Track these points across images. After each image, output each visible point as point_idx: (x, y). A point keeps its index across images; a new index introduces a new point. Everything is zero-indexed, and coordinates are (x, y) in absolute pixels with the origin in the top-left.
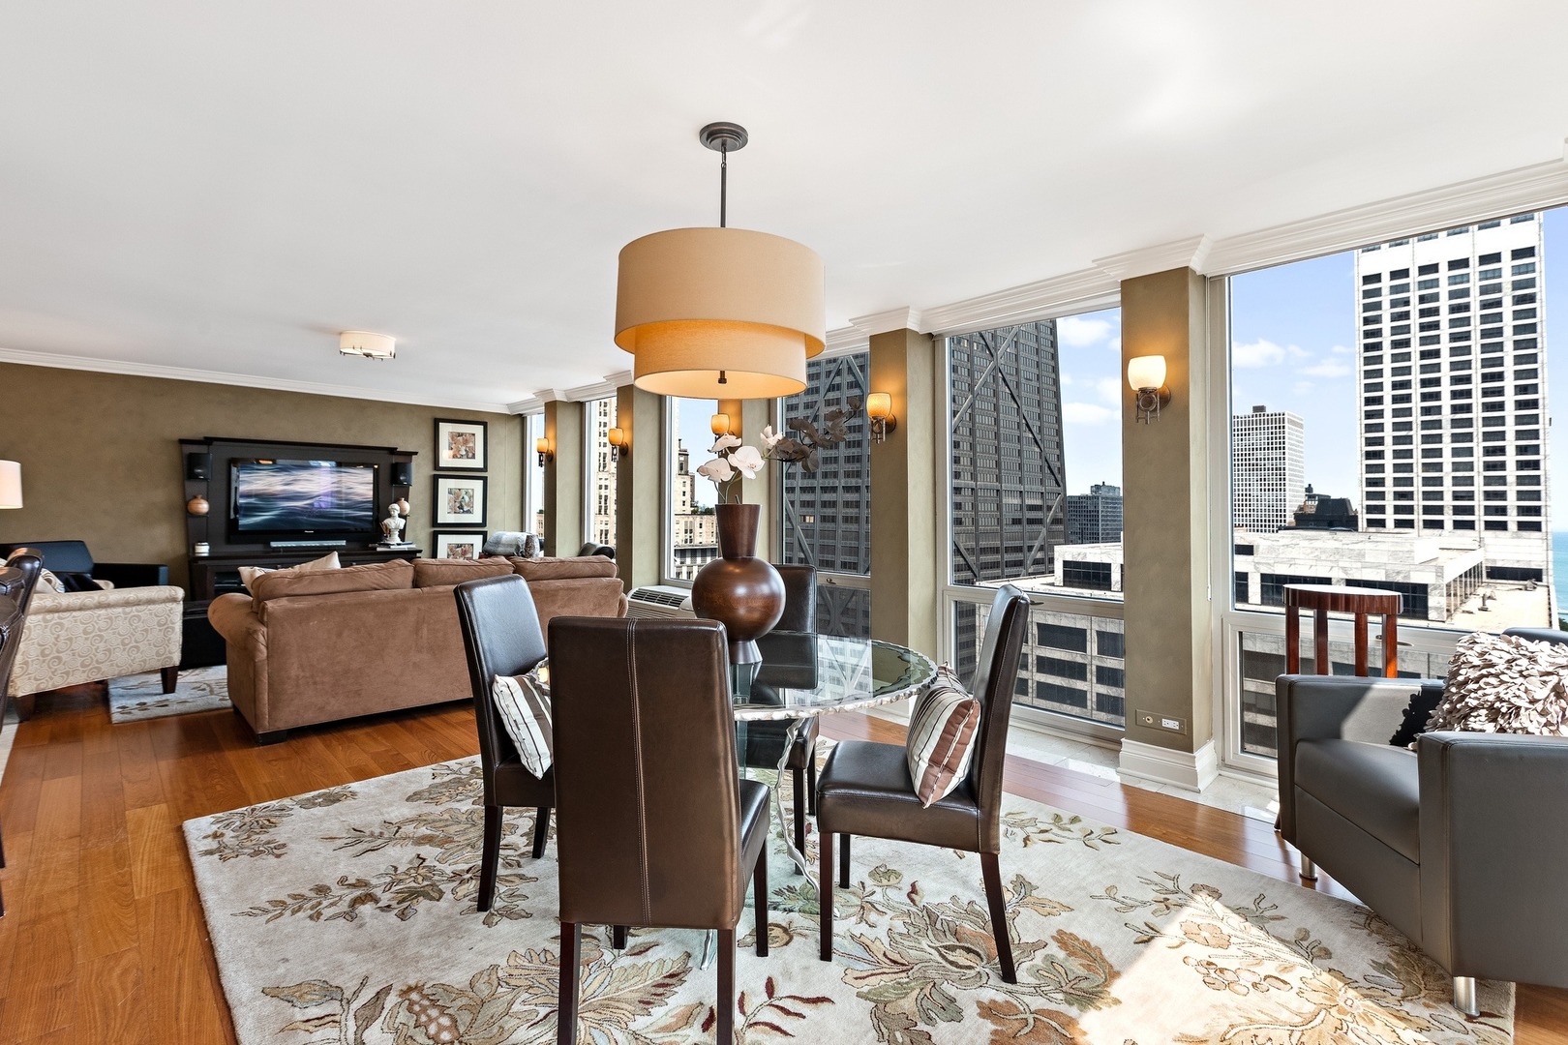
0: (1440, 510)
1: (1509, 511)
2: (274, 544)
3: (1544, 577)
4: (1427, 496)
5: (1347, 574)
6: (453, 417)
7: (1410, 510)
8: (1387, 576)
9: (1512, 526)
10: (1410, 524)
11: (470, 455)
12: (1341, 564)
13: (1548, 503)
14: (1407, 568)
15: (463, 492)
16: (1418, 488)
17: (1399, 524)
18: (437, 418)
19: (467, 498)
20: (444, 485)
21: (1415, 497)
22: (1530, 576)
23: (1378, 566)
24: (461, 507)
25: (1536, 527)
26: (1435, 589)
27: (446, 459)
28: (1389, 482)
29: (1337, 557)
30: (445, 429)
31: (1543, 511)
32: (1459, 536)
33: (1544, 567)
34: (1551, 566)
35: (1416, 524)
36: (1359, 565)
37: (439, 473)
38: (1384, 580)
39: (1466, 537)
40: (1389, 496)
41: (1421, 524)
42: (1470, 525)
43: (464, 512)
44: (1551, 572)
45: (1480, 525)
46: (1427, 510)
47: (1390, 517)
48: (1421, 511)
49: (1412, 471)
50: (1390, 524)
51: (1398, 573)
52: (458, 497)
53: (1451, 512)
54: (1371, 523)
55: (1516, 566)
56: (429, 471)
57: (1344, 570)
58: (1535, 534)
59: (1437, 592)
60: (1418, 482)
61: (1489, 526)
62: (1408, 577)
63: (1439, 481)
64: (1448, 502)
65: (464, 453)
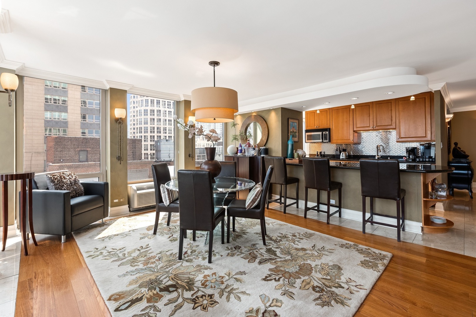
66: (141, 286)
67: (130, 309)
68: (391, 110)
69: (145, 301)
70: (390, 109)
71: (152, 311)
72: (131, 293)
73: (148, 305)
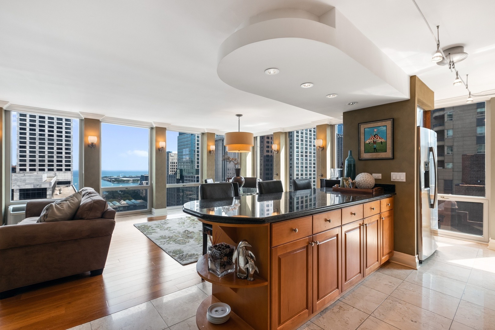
0: (44, 165)
1: (63, 166)
3: (71, 183)
4: (40, 161)
5: (20, 187)
7: (34, 165)
8: (34, 186)
9: (64, 170)
10: (34, 170)
12: (17, 184)
13: (72, 164)
14: (40, 183)
16: (37, 158)
17: (31, 170)
21: (36, 161)
22: (67, 183)
23: (31, 184)
25: (69, 170)
26: (49, 189)
28: (28, 156)
29: (16, 182)
31: (71, 165)
32: (49, 173)
33: (71, 181)
34: (72, 180)
35: (36, 170)
36: (24, 184)
38: (33, 188)
39: (51, 173)
40: (28, 161)
41: (38, 170)
42: (52, 170)
44: (72, 182)
45: (55, 170)
46: (40, 165)
47: (28, 168)
48: (38, 166)
49: (35, 153)
50: (28, 170)
51: (38, 185)
53: (47, 166)
54: (21, 170)
55: (64, 181)
57: (19, 186)
58: (69, 172)
59: (49, 190)
60: (37, 157)
61: (58, 170)
62: (41, 186)
63: (44, 157)
64: (46, 163)
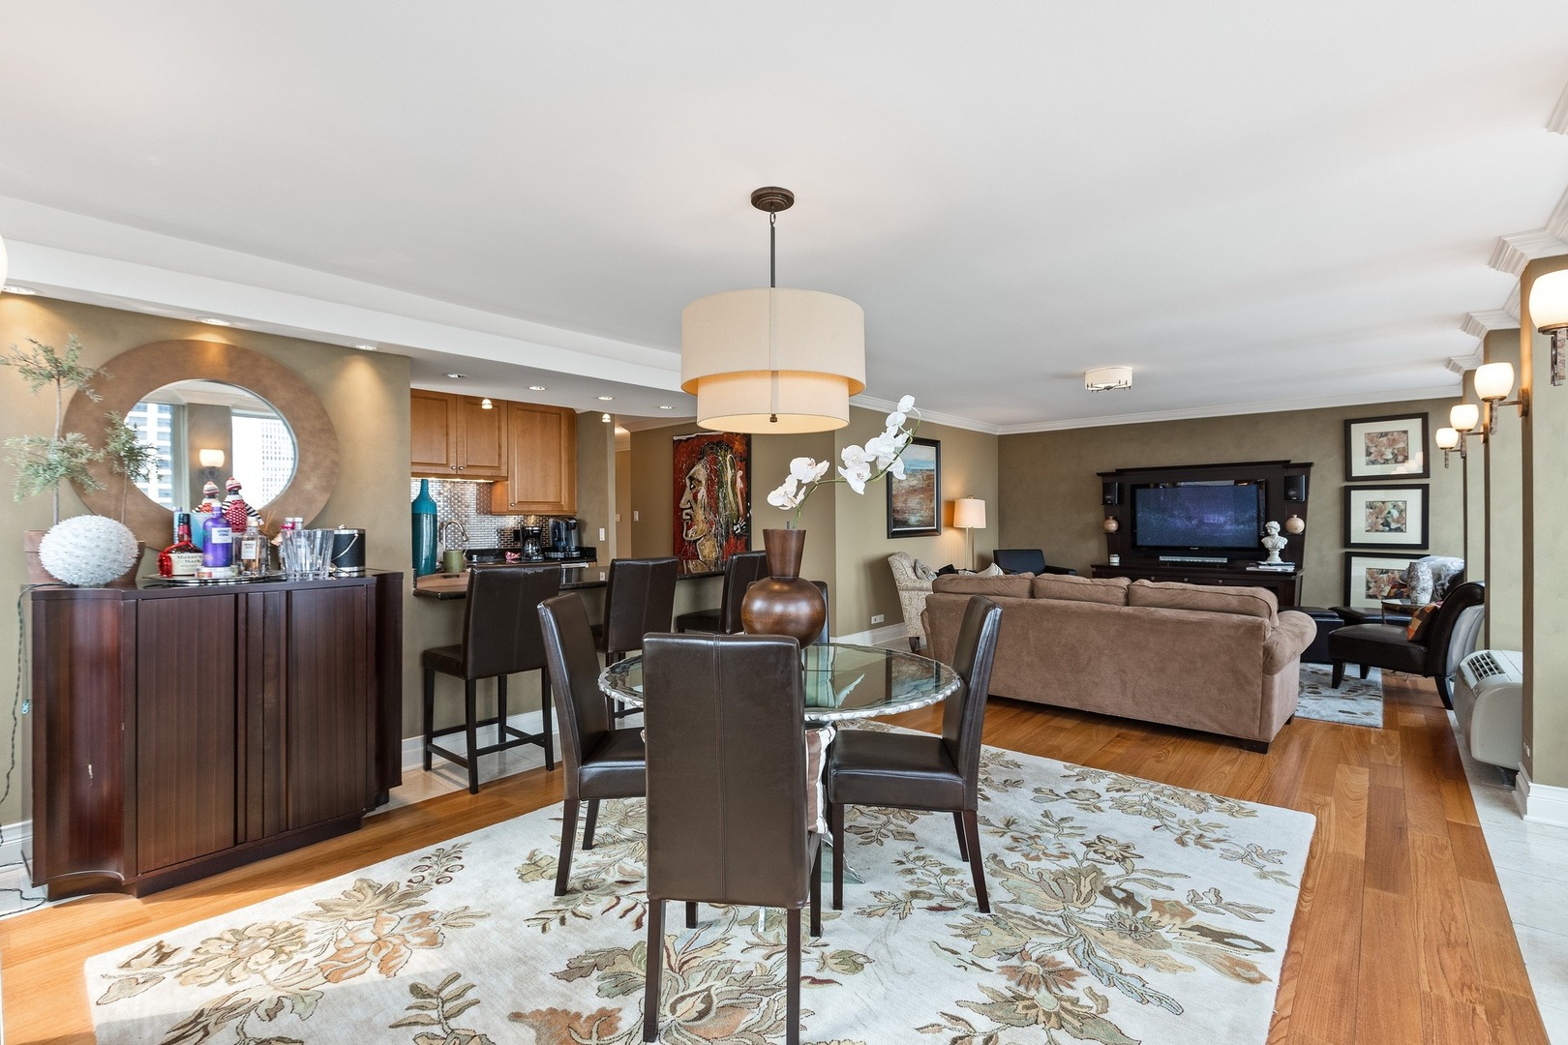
2: (1162, 559)
6: (1373, 415)
11: (1400, 458)
15: (1389, 506)
18: (1346, 420)
19: (1395, 513)
20: (1359, 499)
24: (1386, 524)
27: (1360, 467)
30: (1359, 433)
37: (1351, 484)
43: (1391, 530)
52: (1381, 511)
56: (1338, 482)
65: (1390, 456)
66: (1166, 945)
67: (1239, 932)
68: (499, 428)
69: (1193, 921)
70: (497, 424)
71: (1206, 900)
72: (1201, 954)
73: (1199, 912)
